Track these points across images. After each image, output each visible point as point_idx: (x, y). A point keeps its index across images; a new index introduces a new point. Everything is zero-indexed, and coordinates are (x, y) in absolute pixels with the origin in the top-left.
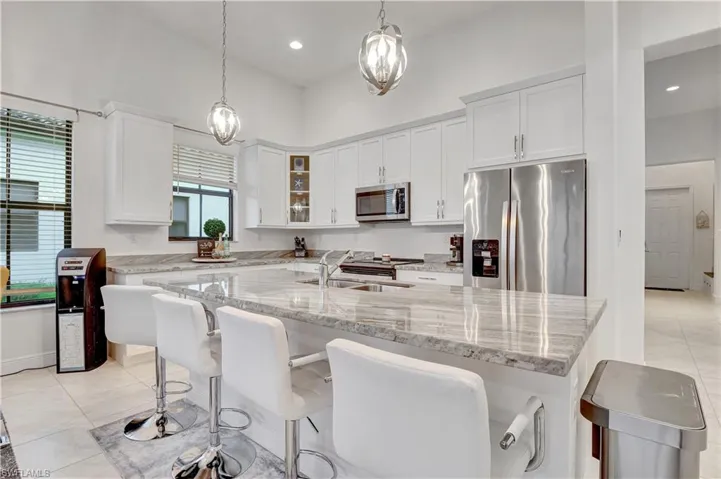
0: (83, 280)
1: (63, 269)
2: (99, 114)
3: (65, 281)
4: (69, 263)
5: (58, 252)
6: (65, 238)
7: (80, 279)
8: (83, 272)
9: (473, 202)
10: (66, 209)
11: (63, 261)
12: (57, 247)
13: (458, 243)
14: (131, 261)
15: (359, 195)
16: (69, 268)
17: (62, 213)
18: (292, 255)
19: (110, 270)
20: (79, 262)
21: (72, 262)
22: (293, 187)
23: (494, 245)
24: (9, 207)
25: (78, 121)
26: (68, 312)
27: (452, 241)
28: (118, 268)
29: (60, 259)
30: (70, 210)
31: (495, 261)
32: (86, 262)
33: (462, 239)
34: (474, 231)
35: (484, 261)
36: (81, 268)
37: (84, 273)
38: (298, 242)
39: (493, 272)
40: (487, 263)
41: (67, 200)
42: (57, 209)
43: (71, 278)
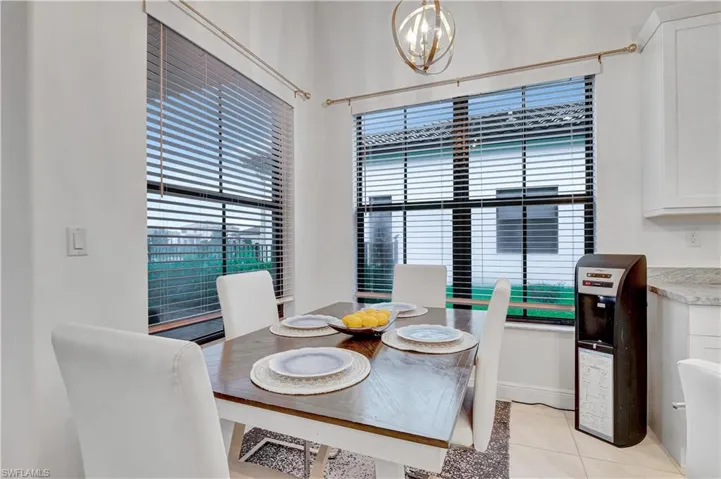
0: (613, 303)
1: (584, 283)
2: (632, 49)
3: (588, 302)
4: (592, 275)
5: (577, 258)
6: (586, 239)
7: (608, 301)
8: (612, 292)
10: (587, 200)
11: (584, 273)
12: (576, 252)
14: (688, 277)
16: (592, 284)
17: (581, 206)
19: (654, 290)
20: (607, 276)
21: (597, 276)
24: (525, 203)
25: (601, 71)
26: (591, 348)
28: (669, 289)
29: (580, 269)
30: (592, 200)
32: (617, 276)
36: (609, 285)
37: (615, 294)
41: (588, 187)
42: (576, 201)
43: (595, 298)
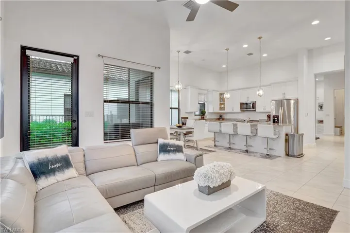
9: (273, 107)
13: (269, 116)
15: (241, 104)
18: (219, 119)
22: (220, 101)
23: (278, 117)
27: (267, 116)
31: (278, 120)
33: (270, 115)
34: (273, 113)
35: (276, 120)
38: (220, 116)
39: (278, 122)
40: (276, 121)
